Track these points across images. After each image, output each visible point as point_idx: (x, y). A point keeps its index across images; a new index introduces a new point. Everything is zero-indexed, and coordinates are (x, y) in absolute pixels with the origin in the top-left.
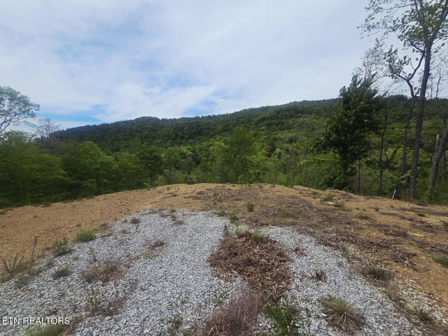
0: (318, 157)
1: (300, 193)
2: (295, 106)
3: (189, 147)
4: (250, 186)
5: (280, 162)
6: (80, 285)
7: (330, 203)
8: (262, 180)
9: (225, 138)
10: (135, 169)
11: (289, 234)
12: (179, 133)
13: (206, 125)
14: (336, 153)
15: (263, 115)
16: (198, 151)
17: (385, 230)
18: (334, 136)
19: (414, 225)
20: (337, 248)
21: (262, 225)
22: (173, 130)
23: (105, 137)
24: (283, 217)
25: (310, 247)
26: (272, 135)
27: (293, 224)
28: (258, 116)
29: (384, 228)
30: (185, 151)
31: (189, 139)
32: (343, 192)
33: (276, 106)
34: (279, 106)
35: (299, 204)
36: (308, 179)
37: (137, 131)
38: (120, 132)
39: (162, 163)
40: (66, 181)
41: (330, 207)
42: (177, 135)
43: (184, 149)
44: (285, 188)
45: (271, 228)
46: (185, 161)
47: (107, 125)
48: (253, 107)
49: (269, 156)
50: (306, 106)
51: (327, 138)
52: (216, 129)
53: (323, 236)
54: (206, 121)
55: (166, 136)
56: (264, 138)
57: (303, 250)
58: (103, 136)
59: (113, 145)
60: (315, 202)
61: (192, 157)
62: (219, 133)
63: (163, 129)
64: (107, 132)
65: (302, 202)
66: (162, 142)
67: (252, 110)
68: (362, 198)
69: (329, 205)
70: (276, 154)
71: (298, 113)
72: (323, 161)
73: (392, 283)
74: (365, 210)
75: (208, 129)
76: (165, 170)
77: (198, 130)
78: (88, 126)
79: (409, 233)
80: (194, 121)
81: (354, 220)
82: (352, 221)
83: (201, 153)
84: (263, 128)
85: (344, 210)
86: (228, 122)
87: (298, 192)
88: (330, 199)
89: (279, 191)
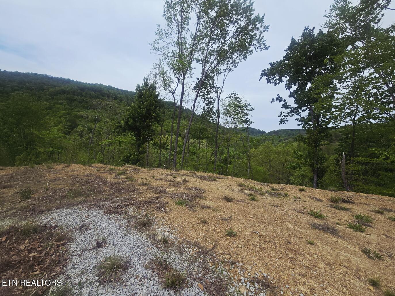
0: (119, 138)
1: (98, 170)
2: (101, 88)
4: (33, 167)
5: (81, 140)
7: (123, 176)
8: (57, 159)
11: (75, 214)
14: (132, 136)
17: (156, 191)
18: (131, 121)
19: (171, 184)
20: (120, 213)
21: (41, 212)
24: (73, 198)
25: (96, 220)
26: (74, 111)
27: (83, 202)
29: (155, 190)
32: (134, 167)
33: (80, 82)
34: (84, 83)
35: (94, 182)
36: (110, 157)
41: (123, 180)
44: (82, 167)
45: (54, 213)
48: (48, 75)
49: (68, 133)
50: (111, 91)
51: (126, 123)
53: (111, 206)
56: (63, 114)
57: (89, 225)
60: (110, 178)
65: (98, 179)
67: (46, 77)
68: (146, 170)
69: (121, 178)
70: (77, 132)
71: (104, 96)
72: (123, 141)
74: (146, 179)
79: (167, 189)
81: (138, 187)
82: (136, 189)
84: (61, 101)
85: (132, 181)
87: (96, 169)
88: (123, 173)
89: (74, 171)
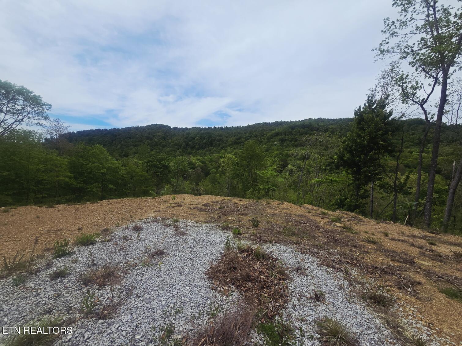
0: (330, 177)
1: (309, 212)
2: (310, 123)
3: (199, 157)
4: (257, 201)
5: (291, 179)
6: (76, 287)
7: (338, 224)
8: (272, 196)
9: (236, 151)
10: (142, 176)
11: (291, 253)
12: (190, 143)
13: (217, 136)
14: (349, 173)
15: (277, 130)
16: (208, 162)
17: (392, 256)
18: (347, 155)
19: (423, 253)
20: (340, 270)
21: (266, 242)
22: (183, 139)
23: (114, 142)
24: (288, 236)
25: (312, 267)
26: (285, 151)
27: (298, 243)
28: (271, 130)
29: (391, 254)
30: (194, 161)
31: (199, 149)
32: (353, 214)
33: (291, 122)
34: (294, 122)
35: (306, 223)
36: (319, 199)
37: (148, 138)
38: (130, 138)
39: (170, 172)
40: (71, 184)
41: (338, 228)
42: (187, 145)
43: (193, 159)
44: (293, 205)
45: (274, 245)
46: (194, 171)
47: (118, 130)
48: (267, 122)
49: (280, 172)
50: (321, 124)
51: (341, 158)
52: (227, 141)
53: (327, 257)
54: (218, 132)
55: (176, 145)
56: (277, 154)
57: (305, 270)
58: (112, 141)
59: (122, 151)
60: (323, 222)
61: (202, 168)
62: (230, 146)
63: (173, 138)
64: (117, 137)
65: (310, 221)
66: (171, 151)
67: (266, 124)
68: (372, 222)
69: (337, 226)
70: (288, 170)
71: (312, 131)
72: (335, 181)
73: (392, 310)
74: (373, 234)
75: (220, 140)
76: (172, 180)
77: (209, 141)
78: (99, 129)
79: (416, 260)
80: (205, 132)
81: (360, 243)
82: (359, 245)
83: (211, 165)
84: (276, 143)
85: (352, 233)
86: (240, 135)
87: (307, 211)
88: (339, 220)
89: (286, 209)
